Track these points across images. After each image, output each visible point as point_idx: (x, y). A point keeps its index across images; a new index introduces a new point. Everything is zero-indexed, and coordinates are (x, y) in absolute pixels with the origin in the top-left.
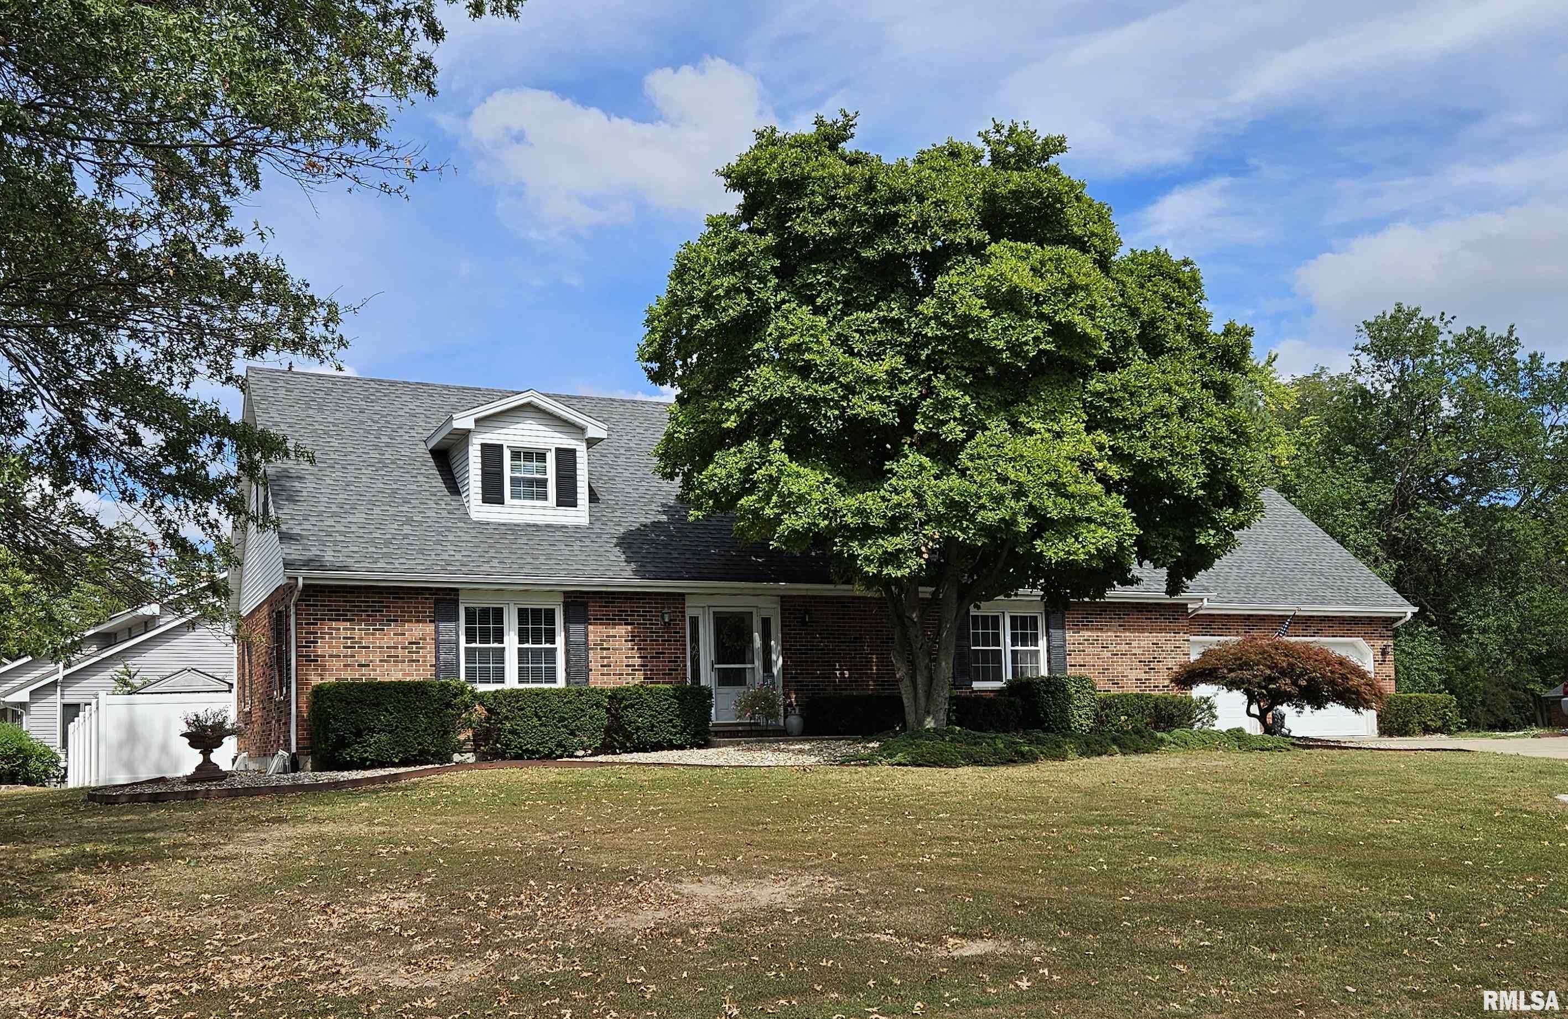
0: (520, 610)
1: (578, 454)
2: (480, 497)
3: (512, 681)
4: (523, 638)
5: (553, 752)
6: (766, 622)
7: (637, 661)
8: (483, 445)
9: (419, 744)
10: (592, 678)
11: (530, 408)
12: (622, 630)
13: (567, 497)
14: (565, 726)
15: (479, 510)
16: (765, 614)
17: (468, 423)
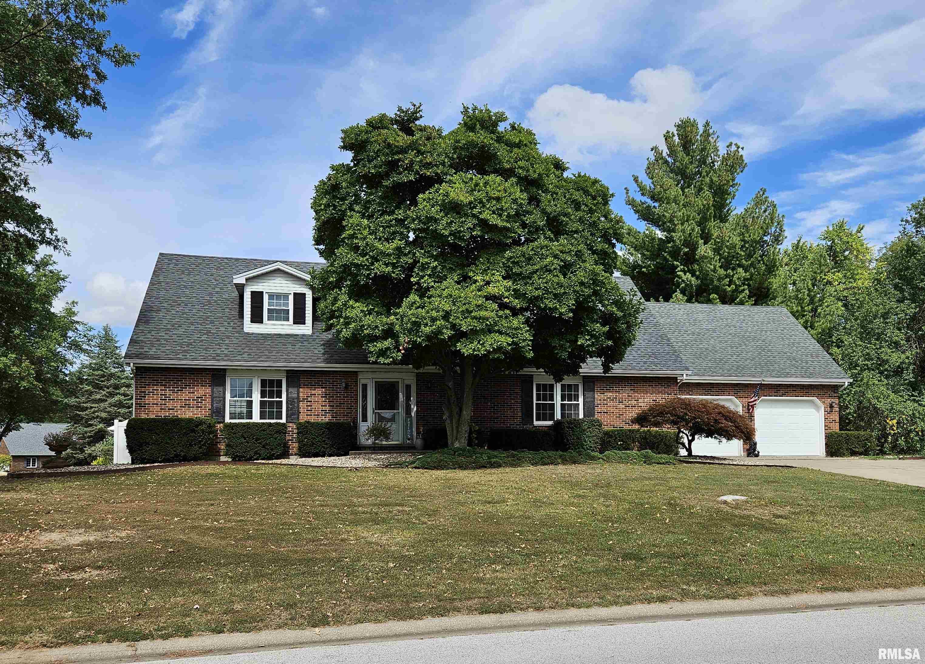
0: (262, 380)
1: (307, 296)
2: (250, 319)
3: (256, 418)
4: (263, 395)
5: (252, 457)
6: (408, 387)
7: (327, 408)
8: (252, 292)
9: (175, 451)
10: (301, 417)
11: (278, 271)
12: (319, 391)
13: (299, 319)
14: (260, 443)
15: (249, 327)
16: (407, 382)
17: (242, 281)
